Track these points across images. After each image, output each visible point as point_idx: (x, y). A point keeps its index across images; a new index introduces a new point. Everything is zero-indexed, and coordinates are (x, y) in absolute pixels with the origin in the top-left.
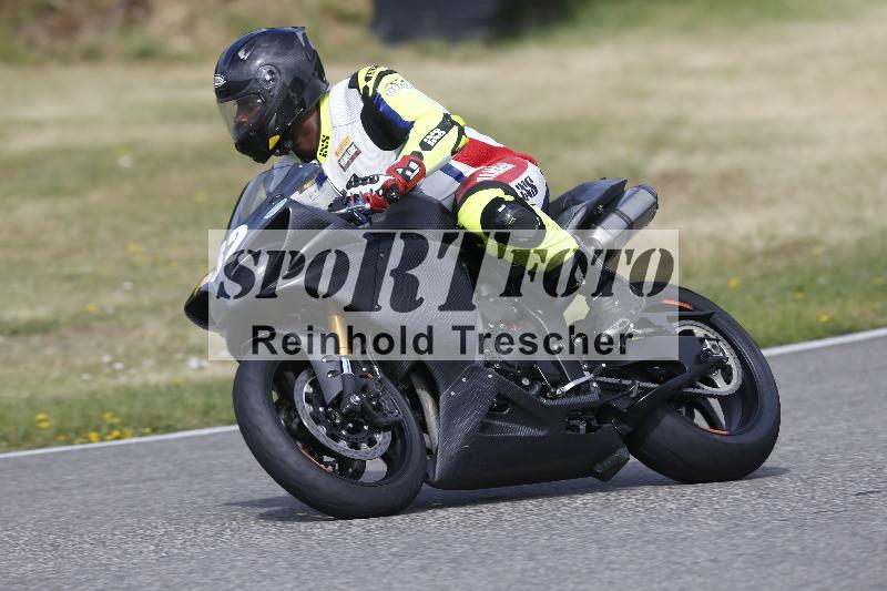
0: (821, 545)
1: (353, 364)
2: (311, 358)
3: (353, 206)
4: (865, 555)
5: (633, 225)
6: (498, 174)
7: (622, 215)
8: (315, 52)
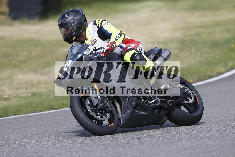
0: (129, 152)
1: (100, 96)
2: (90, 95)
3: (98, 55)
4: (141, 155)
5: (165, 60)
6: (133, 46)
7: (163, 57)
8: (84, 15)
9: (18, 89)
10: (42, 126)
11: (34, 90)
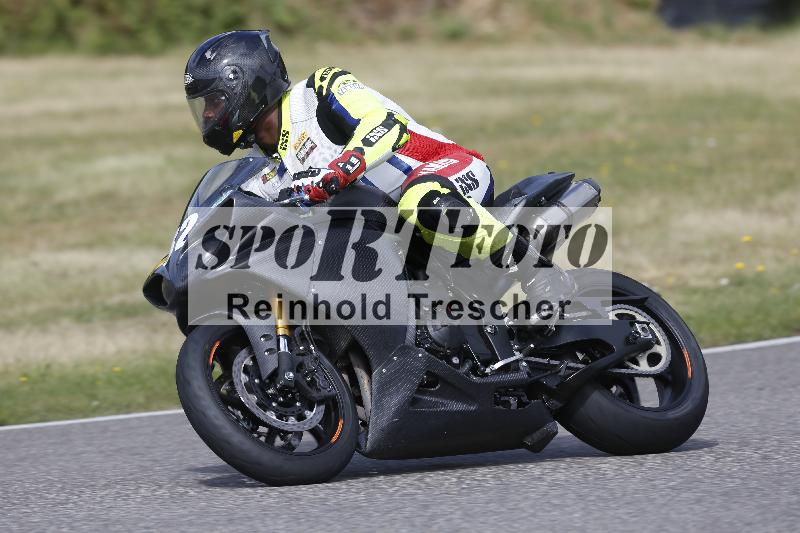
1: (290, 343)
9: (685, 261)
10: (761, 389)
11: (740, 265)
